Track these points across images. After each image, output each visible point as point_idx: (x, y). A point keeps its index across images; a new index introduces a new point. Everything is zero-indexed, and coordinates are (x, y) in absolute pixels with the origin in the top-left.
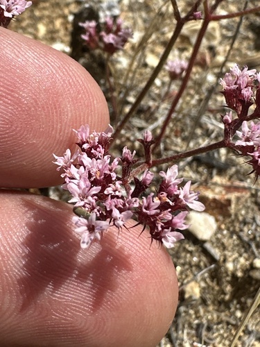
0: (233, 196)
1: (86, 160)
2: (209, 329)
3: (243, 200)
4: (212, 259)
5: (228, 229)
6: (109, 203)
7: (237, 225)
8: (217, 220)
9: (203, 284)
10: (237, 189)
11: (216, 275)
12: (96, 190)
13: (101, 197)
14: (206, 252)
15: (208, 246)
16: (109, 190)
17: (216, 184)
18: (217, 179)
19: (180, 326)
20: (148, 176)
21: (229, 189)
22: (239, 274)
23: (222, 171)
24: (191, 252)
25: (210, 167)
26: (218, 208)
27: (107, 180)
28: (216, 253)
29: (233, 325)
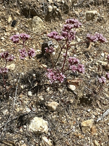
0: (79, 81)
1: (50, 73)
2: (76, 110)
3: (81, 82)
4: (75, 95)
5: (79, 89)
6: (53, 78)
7: (81, 87)
8: (76, 87)
9: (74, 100)
10: (80, 80)
11: (76, 98)
12: (52, 77)
13: (52, 78)
14: (74, 93)
15: (74, 92)
16: (53, 77)
17: (76, 79)
18: (76, 78)
19: (69, 109)
20: (58, 74)
21: (78, 80)
22: (81, 97)
23: (77, 76)
24: (71, 93)
25: (74, 76)
26: (76, 84)
27: (53, 75)
28: (76, 93)
29: (81, 109)
